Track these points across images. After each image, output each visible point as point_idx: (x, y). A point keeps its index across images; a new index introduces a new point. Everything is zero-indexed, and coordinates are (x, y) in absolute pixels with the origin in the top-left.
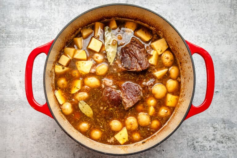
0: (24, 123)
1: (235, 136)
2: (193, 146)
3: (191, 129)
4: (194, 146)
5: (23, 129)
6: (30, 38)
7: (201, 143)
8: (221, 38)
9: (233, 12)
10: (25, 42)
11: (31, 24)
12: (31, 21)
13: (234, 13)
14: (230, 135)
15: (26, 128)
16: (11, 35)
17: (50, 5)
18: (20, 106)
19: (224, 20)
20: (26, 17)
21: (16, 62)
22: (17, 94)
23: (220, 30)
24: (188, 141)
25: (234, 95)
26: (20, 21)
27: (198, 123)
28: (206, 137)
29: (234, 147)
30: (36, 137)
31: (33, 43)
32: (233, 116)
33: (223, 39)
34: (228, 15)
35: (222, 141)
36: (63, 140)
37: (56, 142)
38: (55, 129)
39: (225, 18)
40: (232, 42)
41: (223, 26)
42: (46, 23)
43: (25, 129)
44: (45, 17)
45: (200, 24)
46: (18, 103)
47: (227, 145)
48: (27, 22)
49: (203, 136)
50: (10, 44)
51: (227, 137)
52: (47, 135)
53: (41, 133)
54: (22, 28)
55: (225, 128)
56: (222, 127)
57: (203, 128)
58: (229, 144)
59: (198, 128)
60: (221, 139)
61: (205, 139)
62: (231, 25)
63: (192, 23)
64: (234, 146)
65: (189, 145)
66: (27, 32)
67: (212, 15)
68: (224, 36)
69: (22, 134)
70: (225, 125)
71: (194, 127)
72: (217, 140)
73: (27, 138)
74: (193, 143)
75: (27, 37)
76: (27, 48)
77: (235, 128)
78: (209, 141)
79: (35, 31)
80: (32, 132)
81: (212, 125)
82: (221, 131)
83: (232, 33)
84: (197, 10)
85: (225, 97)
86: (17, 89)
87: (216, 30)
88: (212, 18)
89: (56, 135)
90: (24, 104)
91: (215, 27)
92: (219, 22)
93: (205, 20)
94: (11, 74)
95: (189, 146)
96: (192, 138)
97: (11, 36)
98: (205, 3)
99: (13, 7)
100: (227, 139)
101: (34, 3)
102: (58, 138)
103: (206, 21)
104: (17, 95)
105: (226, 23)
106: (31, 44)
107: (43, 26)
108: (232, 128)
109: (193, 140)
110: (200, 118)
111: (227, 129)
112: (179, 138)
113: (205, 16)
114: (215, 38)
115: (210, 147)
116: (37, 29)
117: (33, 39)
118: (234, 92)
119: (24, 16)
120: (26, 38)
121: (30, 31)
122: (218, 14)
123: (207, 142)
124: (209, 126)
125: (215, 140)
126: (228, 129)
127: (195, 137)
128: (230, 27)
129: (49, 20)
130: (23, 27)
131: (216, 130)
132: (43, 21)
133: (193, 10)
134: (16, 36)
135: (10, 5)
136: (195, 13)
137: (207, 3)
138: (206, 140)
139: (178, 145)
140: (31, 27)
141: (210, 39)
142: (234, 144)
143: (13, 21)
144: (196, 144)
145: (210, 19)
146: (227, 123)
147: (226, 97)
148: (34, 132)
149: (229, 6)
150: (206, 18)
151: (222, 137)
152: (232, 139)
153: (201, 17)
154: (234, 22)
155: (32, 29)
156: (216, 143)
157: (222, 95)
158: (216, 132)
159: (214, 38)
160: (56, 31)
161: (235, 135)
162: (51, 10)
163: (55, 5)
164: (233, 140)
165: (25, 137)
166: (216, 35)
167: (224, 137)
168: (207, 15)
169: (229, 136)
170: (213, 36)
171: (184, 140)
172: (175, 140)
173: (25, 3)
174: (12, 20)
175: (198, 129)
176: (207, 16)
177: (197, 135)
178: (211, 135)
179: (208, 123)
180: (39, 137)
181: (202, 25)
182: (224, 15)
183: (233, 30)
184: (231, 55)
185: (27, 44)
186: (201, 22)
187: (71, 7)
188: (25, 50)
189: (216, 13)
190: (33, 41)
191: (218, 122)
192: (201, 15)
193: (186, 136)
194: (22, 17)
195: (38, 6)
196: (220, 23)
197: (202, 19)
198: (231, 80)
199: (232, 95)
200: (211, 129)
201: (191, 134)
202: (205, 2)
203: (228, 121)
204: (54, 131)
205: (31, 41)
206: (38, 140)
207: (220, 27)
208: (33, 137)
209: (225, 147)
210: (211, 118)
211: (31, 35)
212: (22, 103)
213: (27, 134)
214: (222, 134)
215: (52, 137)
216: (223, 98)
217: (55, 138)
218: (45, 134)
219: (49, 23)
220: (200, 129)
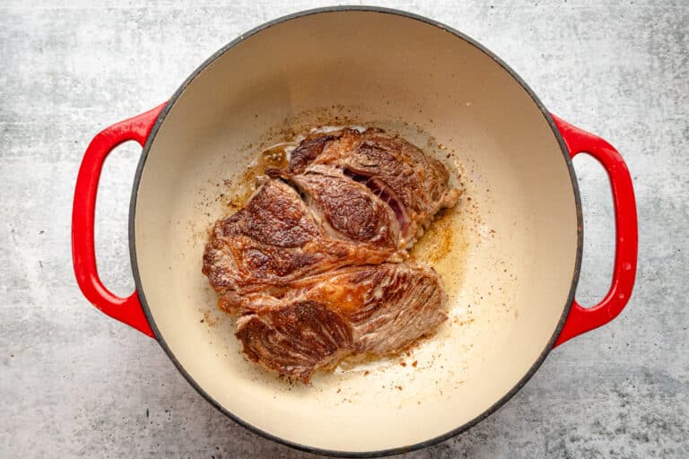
0: (49, 392)
1: (682, 418)
2: (563, 450)
3: (555, 401)
4: (566, 453)
5: (45, 409)
6: (74, 134)
7: (586, 441)
8: (627, 135)
9: (656, 65)
10: (61, 144)
11: (79, 92)
12: (79, 85)
13: (660, 67)
14: (667, 415)
15: (54, 407)
16: (16, 123)
17: (137, 40)
18: (38, 339)
19: (634, 87)
20: (63, 73)
21: (29, 205)
22: (30, 301)
23: (624, 112)
24: (547, 437)
25: (672, 299)
26: (47, 83)
27: (574, 382)
28: (599, 423)
29: (682, 453)
30: (86, 434)
32: (673, 361)
33: (635, 138)
34: (644, 72)
35: (647, 434)
36: (171, 442)
37: (147, 449)
38: (145, 407)
39: (637, 81)
40: (659, 149)
41: (631, 102)
42: (125, 90)
43: (52, 409)
44: (120, 74)
45: (568, 97)
46: (33, 328)
47: (660, 445)
48: (68, 88)
49: (592, 421)
50: (15, 150)
51: (661, 424)
52: (122, 427)
53: (103, 422)
54: (52, 104)
55: (651, 396)
56: (645, 392)
57: (588, 397)
58: (667, 442)
59: (576, 397)
60: (643, 428)
61: (596, 429)
62: (654, 99)
64: (679, 449)
65: (550, 448)
66: (66, 115)
67: (601, 73)
68: (635, 132)
69: (42, 425)
70: (651, 386)
71: (565, 394)
72: (632, 432)
73: (58, 436)
74: (563, 441)
75: (65, 129)
76: (64, 163)
77: (680, 396)
78: (608, 434)
79: (91, 114)
80: (75, 418)
82: (642, 404)
83: (658, 121)
84: (558, 57)
85: (648, 303)
86: (32, 286)
87: (615, 113)
88: (600, 81)
89: (149, 426)
90: (51, 332)
91: (610, 105)
92: (619, 92)
93: (581, 86)
94: (15, 240)
95: (551, 452)
97: (16, 126)
98: (579, 39)
99: (27, 44)
100: (660, 430)
101: (89, 32)
102: (154, 435)
103: (584, 89)
104: (31, 305)
105: (639, 95)
106: (76, 151)
107: (116, 98)
108: (673, 395)
109: (561, 435)
110: (580, 368)
111: (657, 397)
112: (521, 428)
113: (581, 75)
115: (612, 452)
116: (95, 108)
117: (83, 136)
118: (672, 288)
119: (59, 69)
120: (61, 132)
121: (76, 113)
122: (615, 70)
123: (604, 439)
124: (607, 389)
125: (625, 432)
126: (662, 396)
127: (565, 424)
128: (651, 106)
129: (133, 83)
130: (56, 102)
131: (628, 402)
132: (115, 85)
133: (547, 58)
134: (31, 129)
135: (18, 39)
136: (553, 66)
137: (585, 39)
138: (601, 433)
139: (517, 449)
140: (78, 103)
142: (680, 444)
143: (24, 84)
144: (571, 446)
145: (595, 84)
146: (658, 381)
147: (652, 305)
148: (79, 419)
149: (647, 47)
150: (585, 79)
151: (644, 424)
152: (673, 427)
153: (571, 77)
154: (662, 91)
155: (81, 107)
156: (630, 442)
157: (638, 300)
158: (628, 406)
161: (681, 414)
162: (140, 52)
163: (153, 39)
164: (677, 429)
165: (53, 434)
166: (612, 128)
167: (652, 422)
168: (585, 72)
169: (666, 419)
171: (537, 433)
172: (510, 434)
173: (63, 33)
174: (20, 82)
175: (574, 399)
176: (586, 75)
177: (571, 418)
178: (614, 417)
179: (602, 382)
180: (97, 435)
181: (575, 101)
182: (632, 72)
183: (659, 114)
184: (660, 184)
185: (65, 150)
186: (571, 90)
187: (199, 46)
188: (59, 170)
189: (612, 68)
190: (82, 143)
191: (631, 377)
192: (570, 72)
193: (542, 421)
194: (52, 73)
195: (99, 43)
196: (622, 93)
197: (572, 82)
198: (663, 254)
199: (667, 297)
200: (613, 401)
201: (554, 414)
202: (580, 36)
203: (661, 375)
204: (142, 413)
205: (76, 142)
206: (93, 444)
207: (623, 105)
208: (76, 435)
209: (654, 452)
210: (612, 367)
211: (79, 124)
212: (46, 327)
213: (57, 425)
214: (645, 413)
215: (137, 432)
216: (643, 308)
217: (147, 435)
218: (115, 425)
219: (134, 90)
220: (579, 398)
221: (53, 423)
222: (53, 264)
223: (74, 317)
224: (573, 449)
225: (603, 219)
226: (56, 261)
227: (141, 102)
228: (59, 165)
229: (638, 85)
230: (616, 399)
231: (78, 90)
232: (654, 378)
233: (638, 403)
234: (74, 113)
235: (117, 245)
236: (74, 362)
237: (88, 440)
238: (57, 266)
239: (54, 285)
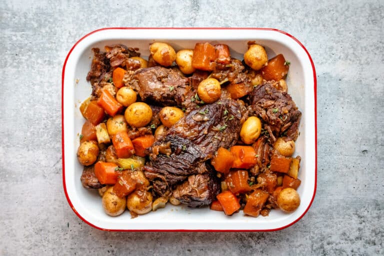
0: (8, 212)
2: (322, 250)
3: (318, 220)
5: (6, 222)
6: (15, 49)
7: (337, 244)
8: (372, 51)
10: (7, 57)
11: (16, 21)
12: (16, 17)
15: (12, 221)
19: (379, 18)
20: (6, 9)
23: (371, 35)
24: (312, 242)
27: (331, 209)
28: (345, 233)
30: (32, 237)
31: (20, 59)
33: (377, 52)
35: (375, 240)
36: (83, 242)
37: (69, 247)
38: (67, 221)
39: (381, 13)
41: (376, 28)
42: (45, 20)
43: (10, 222)
44: (42, 9)
45: (335, 24)
47: (382, 247)
48: (9, 19)
49: (341, 232)
52: (53, 233)
53: (41, 230)
55: (379, 217)
56: (375, 215)
57: (339, 218)
59: (331, 217)
60: (373, 237)
61: (343, 237)
63: (321, 23)
65: (314, 248)
66: (9, 37)
67: (357, 9)
68: (378, 48)
69: (5, 231)
70: (379, 211)
71: (325, 216)
72: (365, 239)
73: (15, 238)
74: (323, 244)
75: (9, 46)
76: (9, 68)
78: (351, 240)
79: (24, 36)
80: (25, 227)
81: (357, 211)
82: (372, 222)
85: (380, 160)
87: (365, 36)
88: (356, 14)
89: (69, 232)
90: (7, 175)
91: (362, 30)
93: (343, 17)
95: (315, 251)
96: (319, 236)
100: (383, 238)
102: (73, 238)
103: (345, 19)
106: (17, 61)
107: (40, 26)
109: (322, 240)
110: (335, 200)
111: (382, 218)
112: (297, 236)
113: (344, 9)
114: (362, 50)
115: (352, 251)
116: (27, 32)
117: (20, 51)
119: (3, 6)
120: (6, 49)
121: (15, 35)
122: (367, 6)
123: (348, 243)
124: (351, 213)
125: (361, 239)
127: (324, 234)
129: (51, 16)
130: (2, 29)
131: (364, 221)
132: (40, 17)
138: (346, 240)
139: (294, 249)
140: (17, 29)
141: (353, 53)
144: (327, 247)
145: (352, 16)
147: (382, 161)
148: (27, 228)
150: (346, 13)
151: (374, 234)
153: (337, 11)
155: (19, 31)
156: (364, 245)
157: (373, 158)
158: (364, 224)
159: (360, 51)
160: (64, 37)
165: (11, 237)
166: (362, 45)
167: (378, 234)
168: (347, 8)
170: (359, 48)
171: (306, 239)
172: (290, 240)
175: (331, 219)
176: (347, 10)
177: (328, 230)
178: (355, 230)
179: (348, 209)
180: (38, 237)
181: (339, 27)
182: (378, 7)
185: (9, 60)
186: (336, 20)
188: (6, 73)
189: (365, 4)
190: (20, 55)
191: (367, 206)
192: (336, 7)
193: (310, 232)
196: (370, 22)
197: (338, 14)
200: (355, 220)
201: (318, 228)
204: (65, 225)
205: (16, 55)
206: (36, 243)
207: (370, 30)
208: (25, 237)
209: (378, 251)
210: (355, 199)
211: (17, 43)
212: (4, 173)
213: (14, 231)
214: (374, 228)
215: (62, 236)
216: (376, 163)
217: (68, 238)
218: (49, 232)
219: (51, 20)
220: (334, 219)
221: (12, 230)
222: (6, 133)
223: (21, 166)
224: (329, 249)
225: (353, 106)
226: (8, 131)
227: (56, 28)
228: (6, 69)
229: (381, 16)
230: (356, 219)
231: (16, 20)
232: (381, 207)
233: (371, 222)
234: (14, 35)
235: (45, 121)
236: (22, 194)
237: (33, 241)
238: (9, 135)
239: (8, 146)
